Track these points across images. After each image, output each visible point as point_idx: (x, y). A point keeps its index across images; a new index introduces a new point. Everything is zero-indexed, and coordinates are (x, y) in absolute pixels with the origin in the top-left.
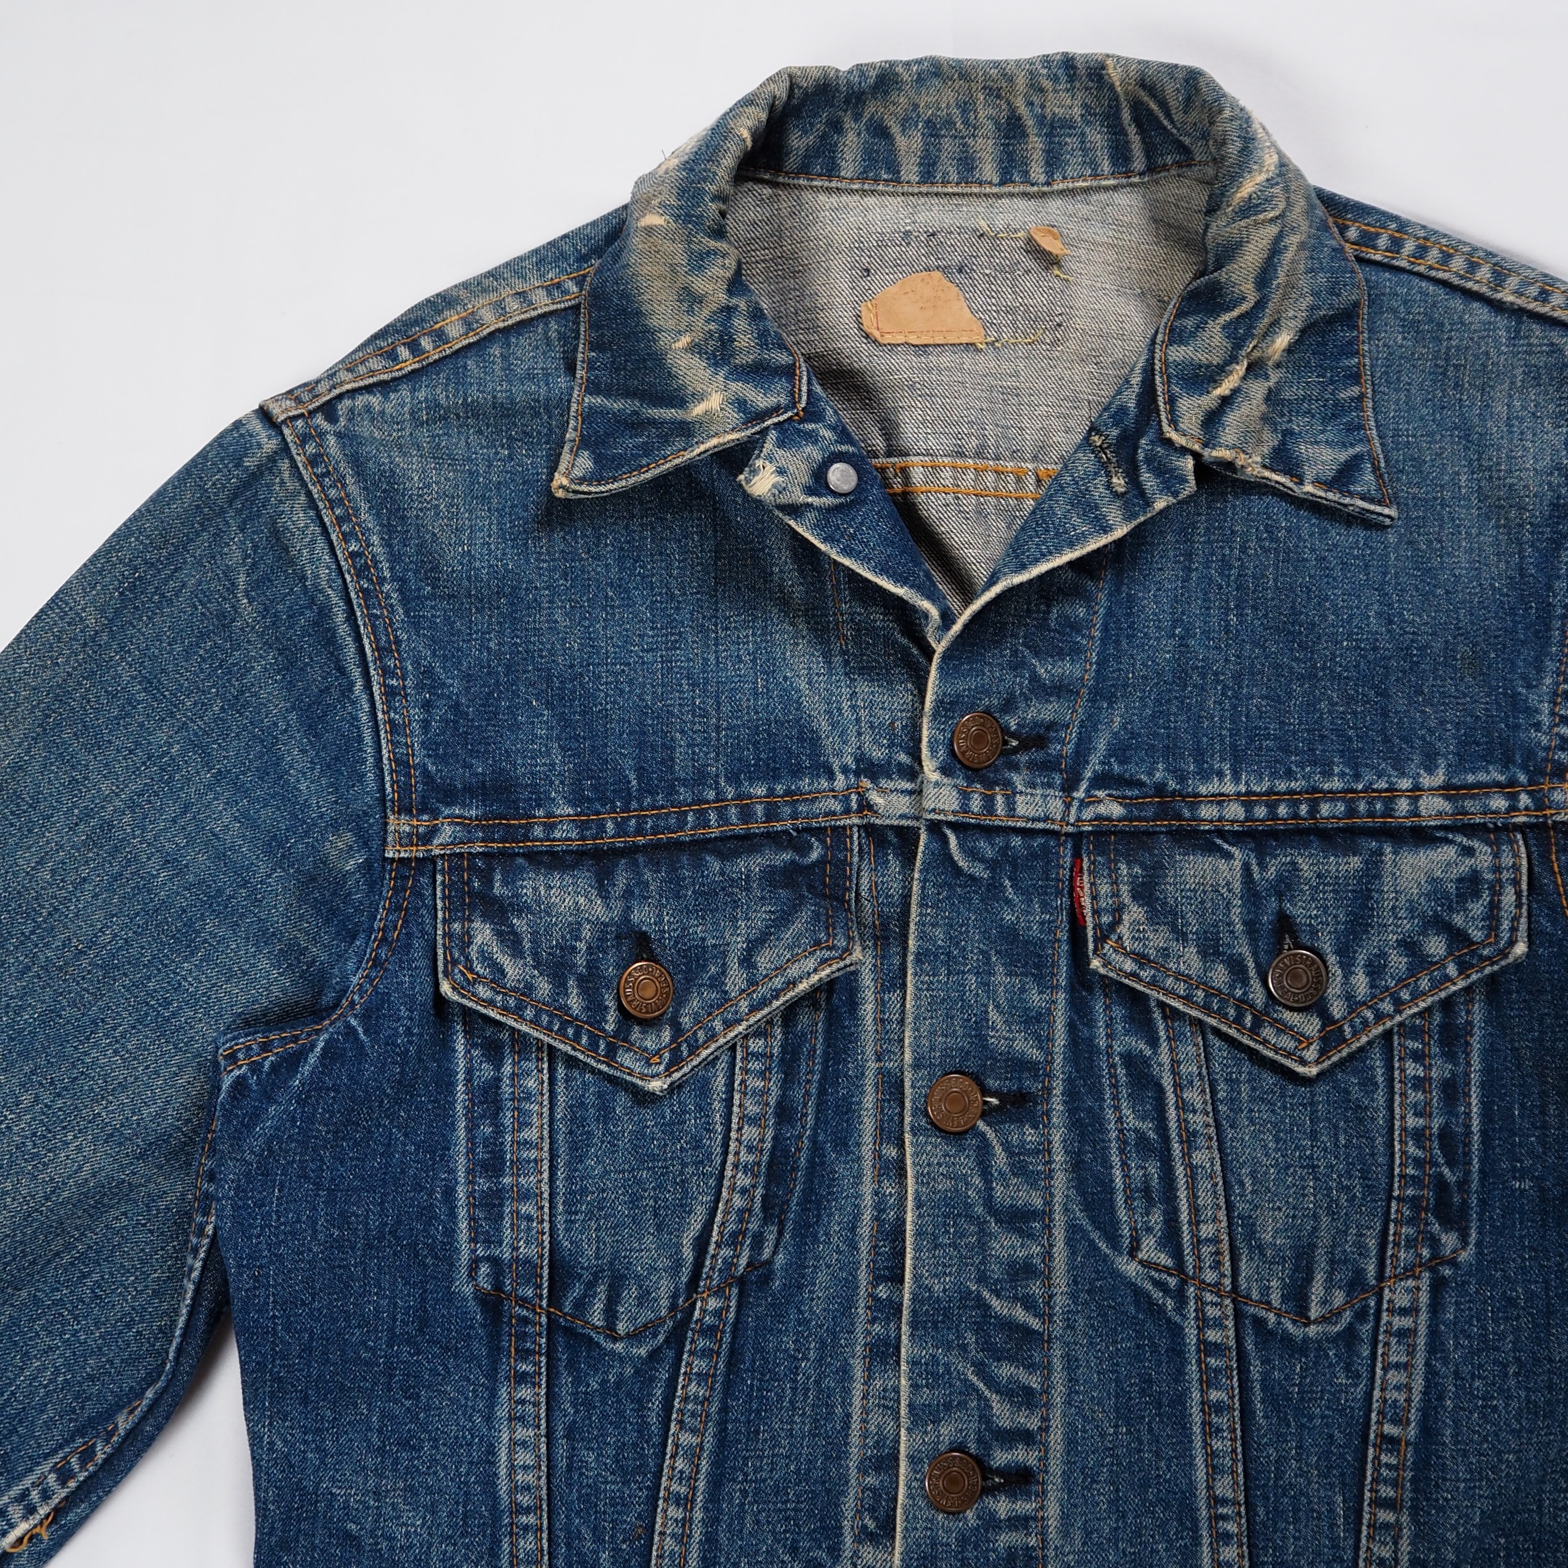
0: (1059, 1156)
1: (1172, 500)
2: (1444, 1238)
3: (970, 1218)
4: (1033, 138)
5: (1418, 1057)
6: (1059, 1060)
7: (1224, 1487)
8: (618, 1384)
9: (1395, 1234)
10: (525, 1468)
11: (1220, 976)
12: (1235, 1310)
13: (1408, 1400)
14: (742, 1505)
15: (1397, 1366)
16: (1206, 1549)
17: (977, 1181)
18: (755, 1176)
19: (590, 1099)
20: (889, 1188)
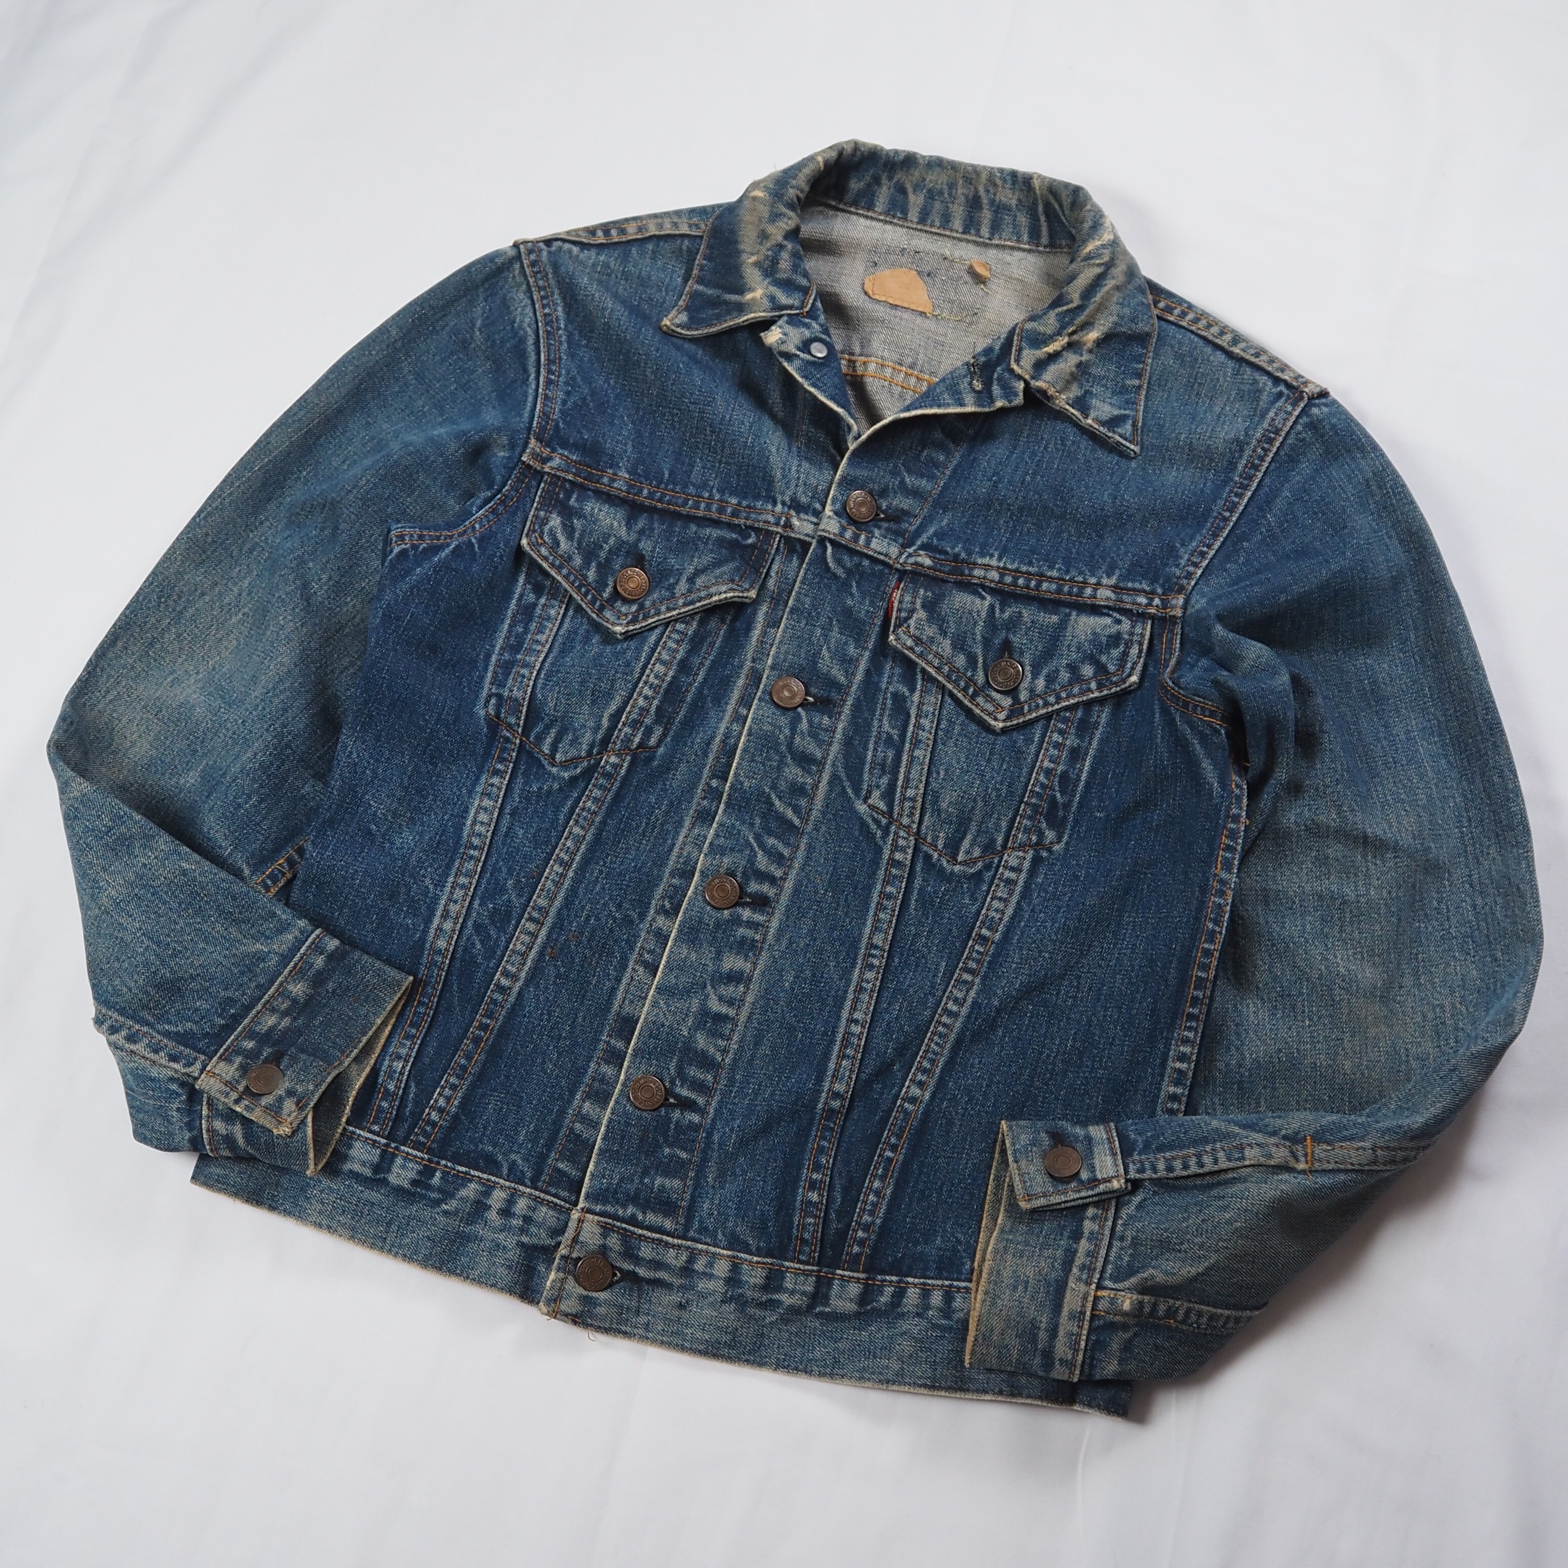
0: (838, 736)
1: (1007, 404)
2: (1047, 832)
3: (777, 751)
4: (985, 211)
5: (1061, 732)
6: (855, 687)
7: (878, 940)
8: (549, 792)
9: (1019, 823)
10: (482, 823)
11: (961, 661)
12: (915, 845)
13: (1001, 919)
14: (597, 878)
15: (1000, 899)
16: (857, 971)
17: (787, 731)
19: (582, 631)
20: (735, 727)
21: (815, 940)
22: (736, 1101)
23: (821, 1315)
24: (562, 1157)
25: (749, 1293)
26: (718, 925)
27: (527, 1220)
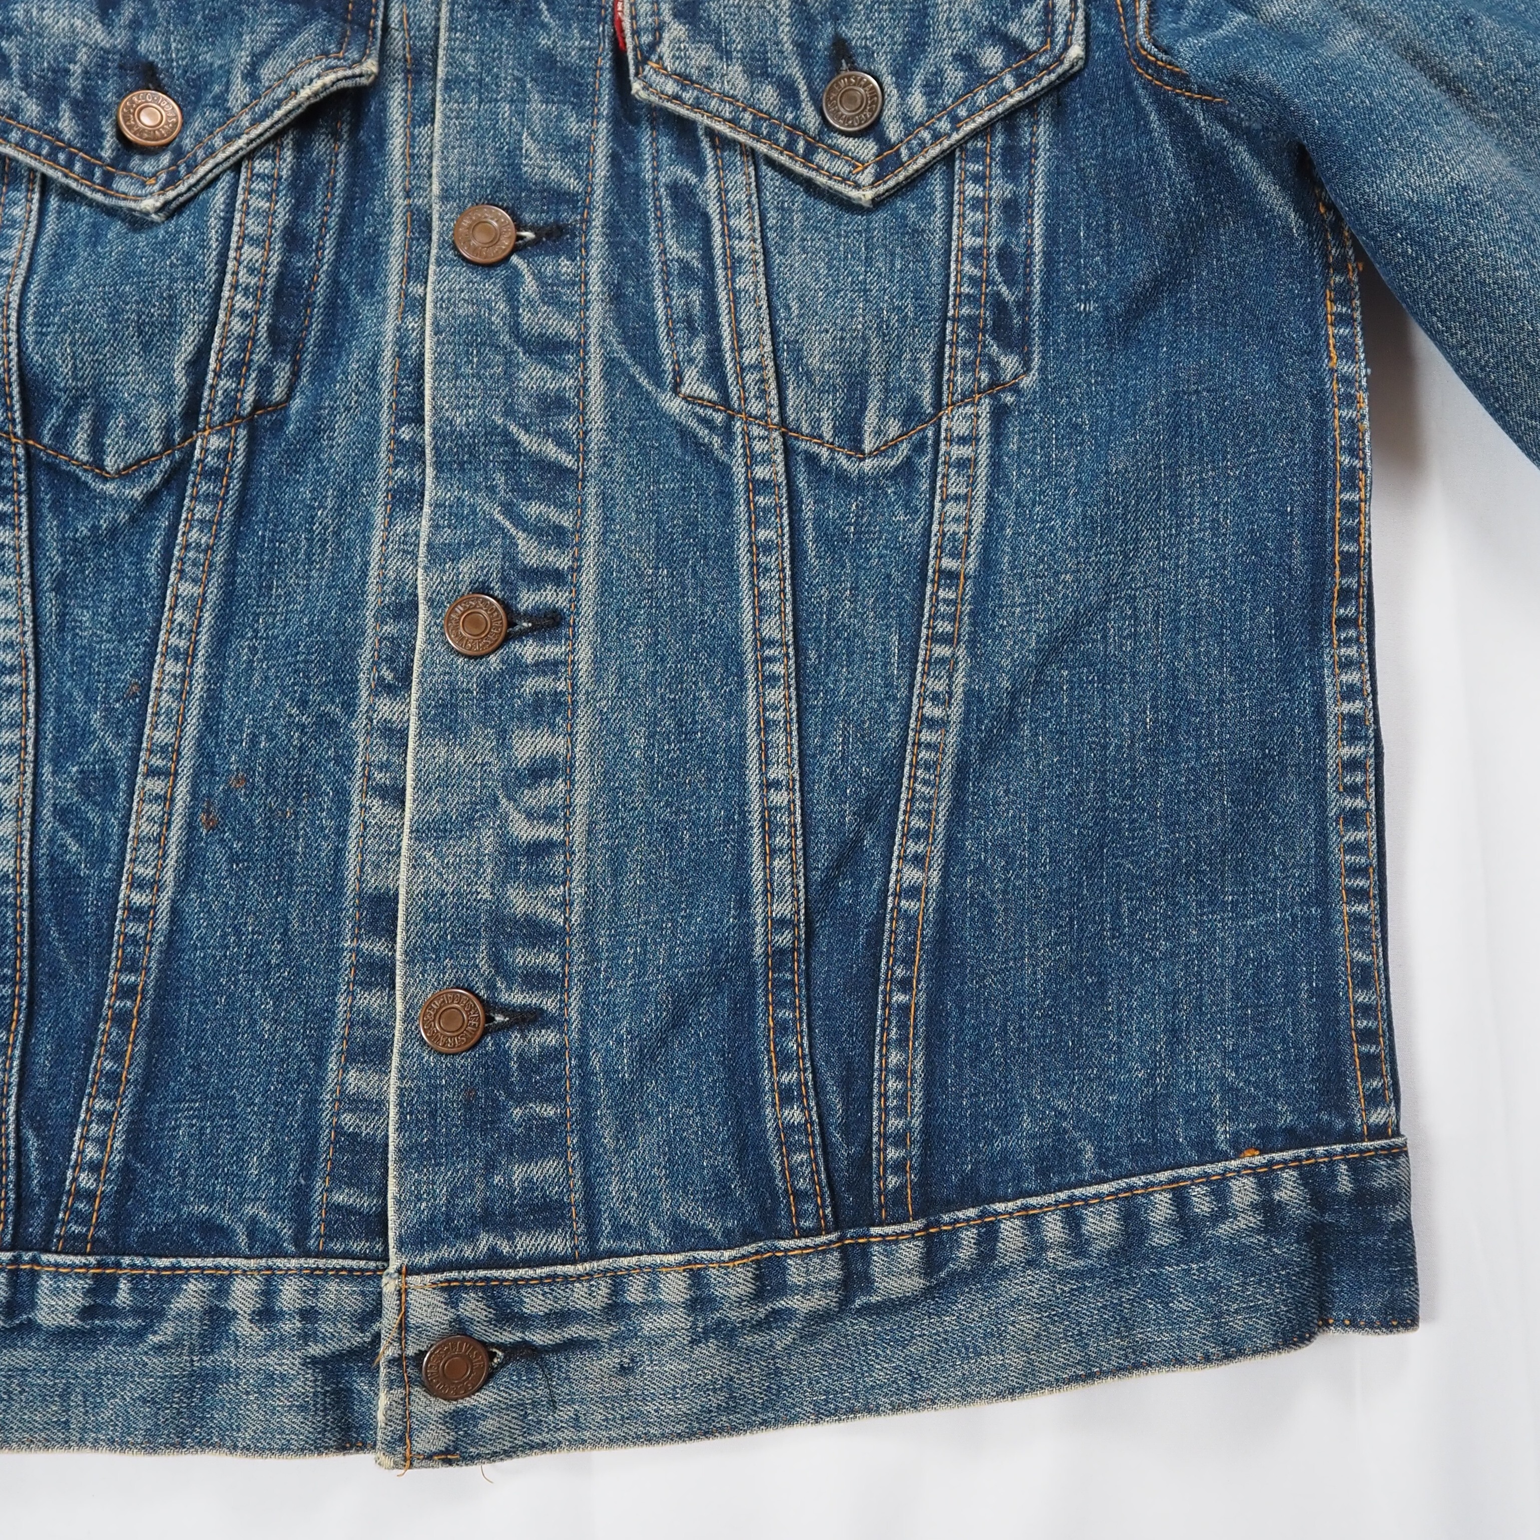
0: (595, 287)
2: (1003, 360)
3: (496, 347)
5: (978, 179)
6: (599, 191)
7: (771, 628)
8: (114, 530)
9: (951, 357)
11: (768, 96)
12: (785, 443)
13: (968, 533)
15: (957, 498)
16: (751, 693)
17: (502, 307)
18: (260, 301)
19: (83, 228)
20: (411, 323)
21: (663, 660)
22: (612, 984)
23: (867, 1310)
24: (337, 1182)
25: (734, 1315)
26: (486, 687)
27: (308, 1315)
